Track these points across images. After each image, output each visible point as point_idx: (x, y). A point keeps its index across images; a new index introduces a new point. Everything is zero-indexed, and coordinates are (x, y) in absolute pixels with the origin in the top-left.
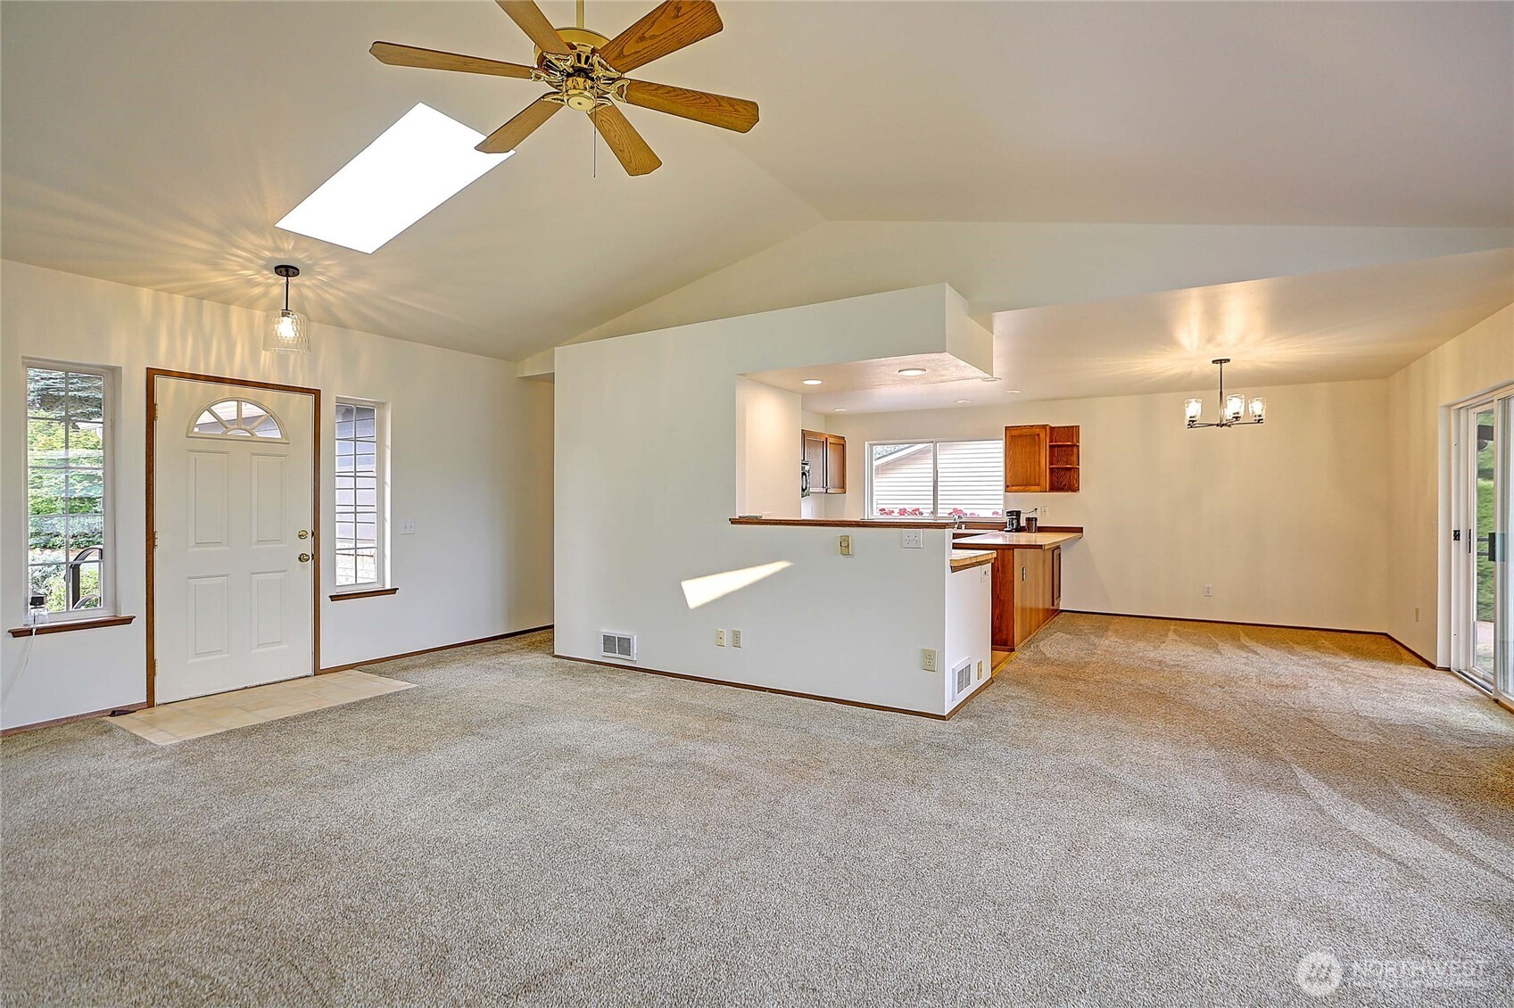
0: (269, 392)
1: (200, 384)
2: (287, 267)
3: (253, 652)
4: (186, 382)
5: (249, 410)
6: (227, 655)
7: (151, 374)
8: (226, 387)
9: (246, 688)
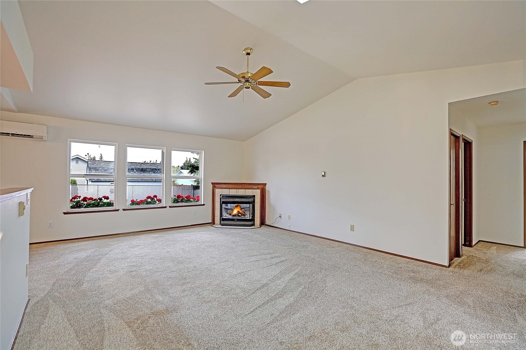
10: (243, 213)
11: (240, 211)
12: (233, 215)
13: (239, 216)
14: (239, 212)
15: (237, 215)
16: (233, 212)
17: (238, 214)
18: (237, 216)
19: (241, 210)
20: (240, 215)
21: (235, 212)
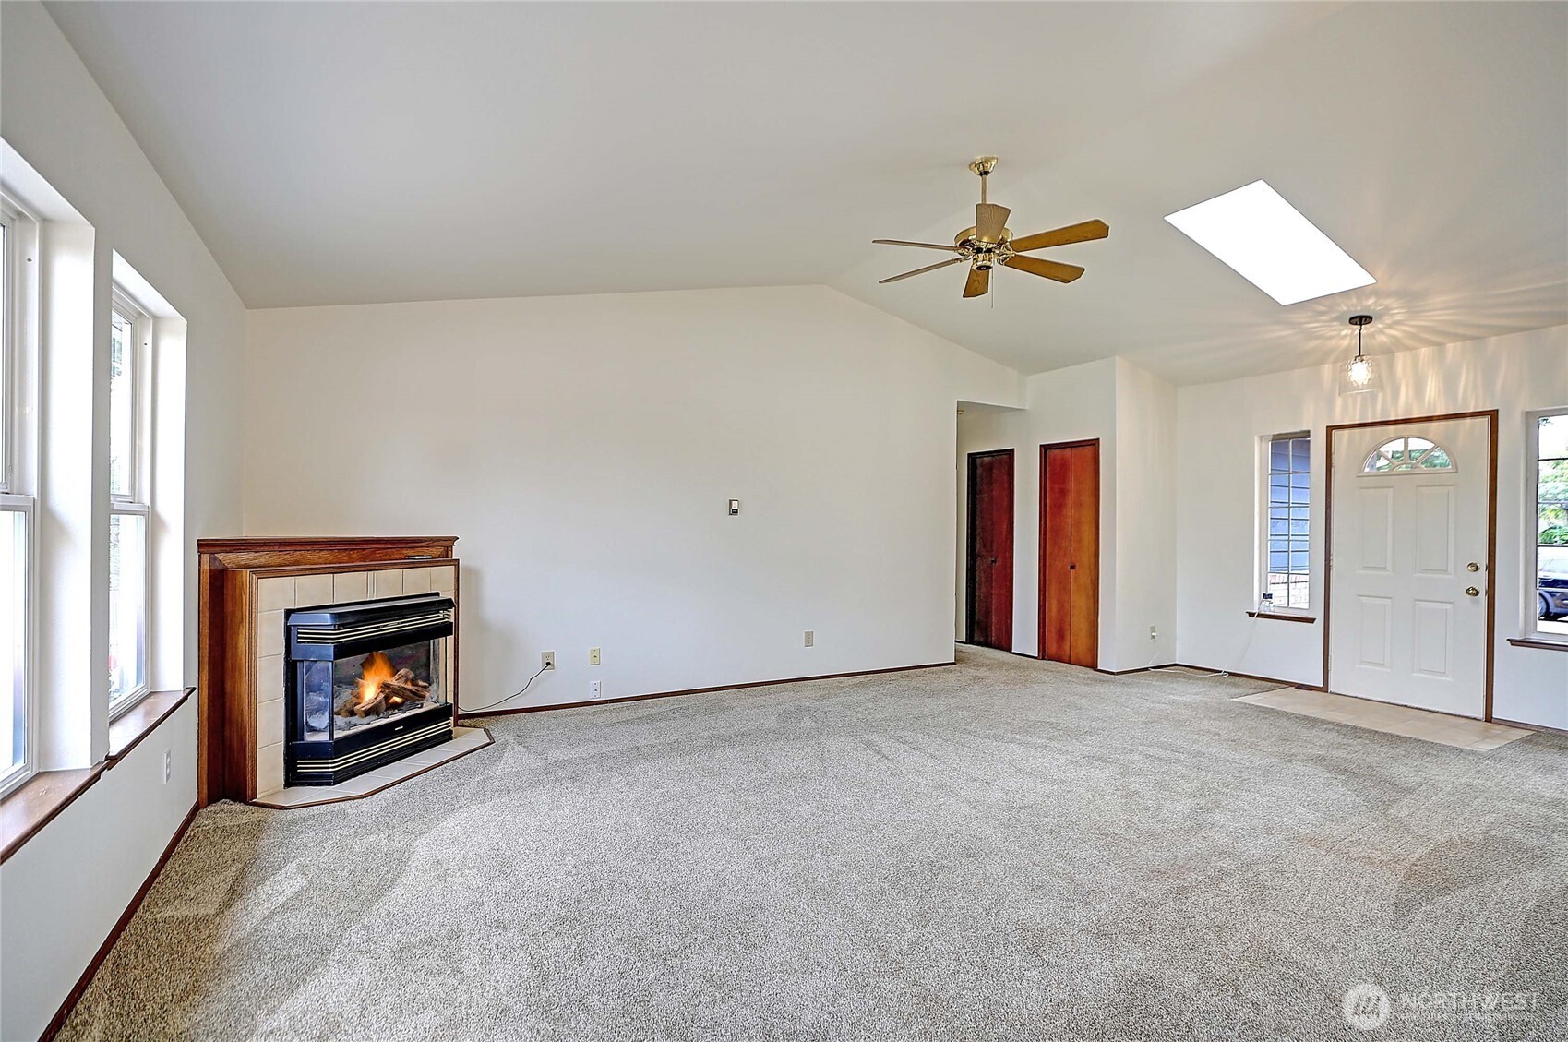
0: (1435, 424)
1: (1368, 430)
2: (1361, 317)
3: (1414, 674)
4: (1357, 431)
5: (1416, 444)
6: (1389, 670)
7: (1330, 429)
8: (1391, 428)
9: (1406, 706)
10: (409, 686)
11: (393, 682)
12: (367, 713)
13: (396, 706)
14: (385, 686)
15: (384, 706)
16: (359, 696)
17: (387, 698)
18: (387, 709)
19: (393, 675)
20: (398, 700)
21: (370, 692)
